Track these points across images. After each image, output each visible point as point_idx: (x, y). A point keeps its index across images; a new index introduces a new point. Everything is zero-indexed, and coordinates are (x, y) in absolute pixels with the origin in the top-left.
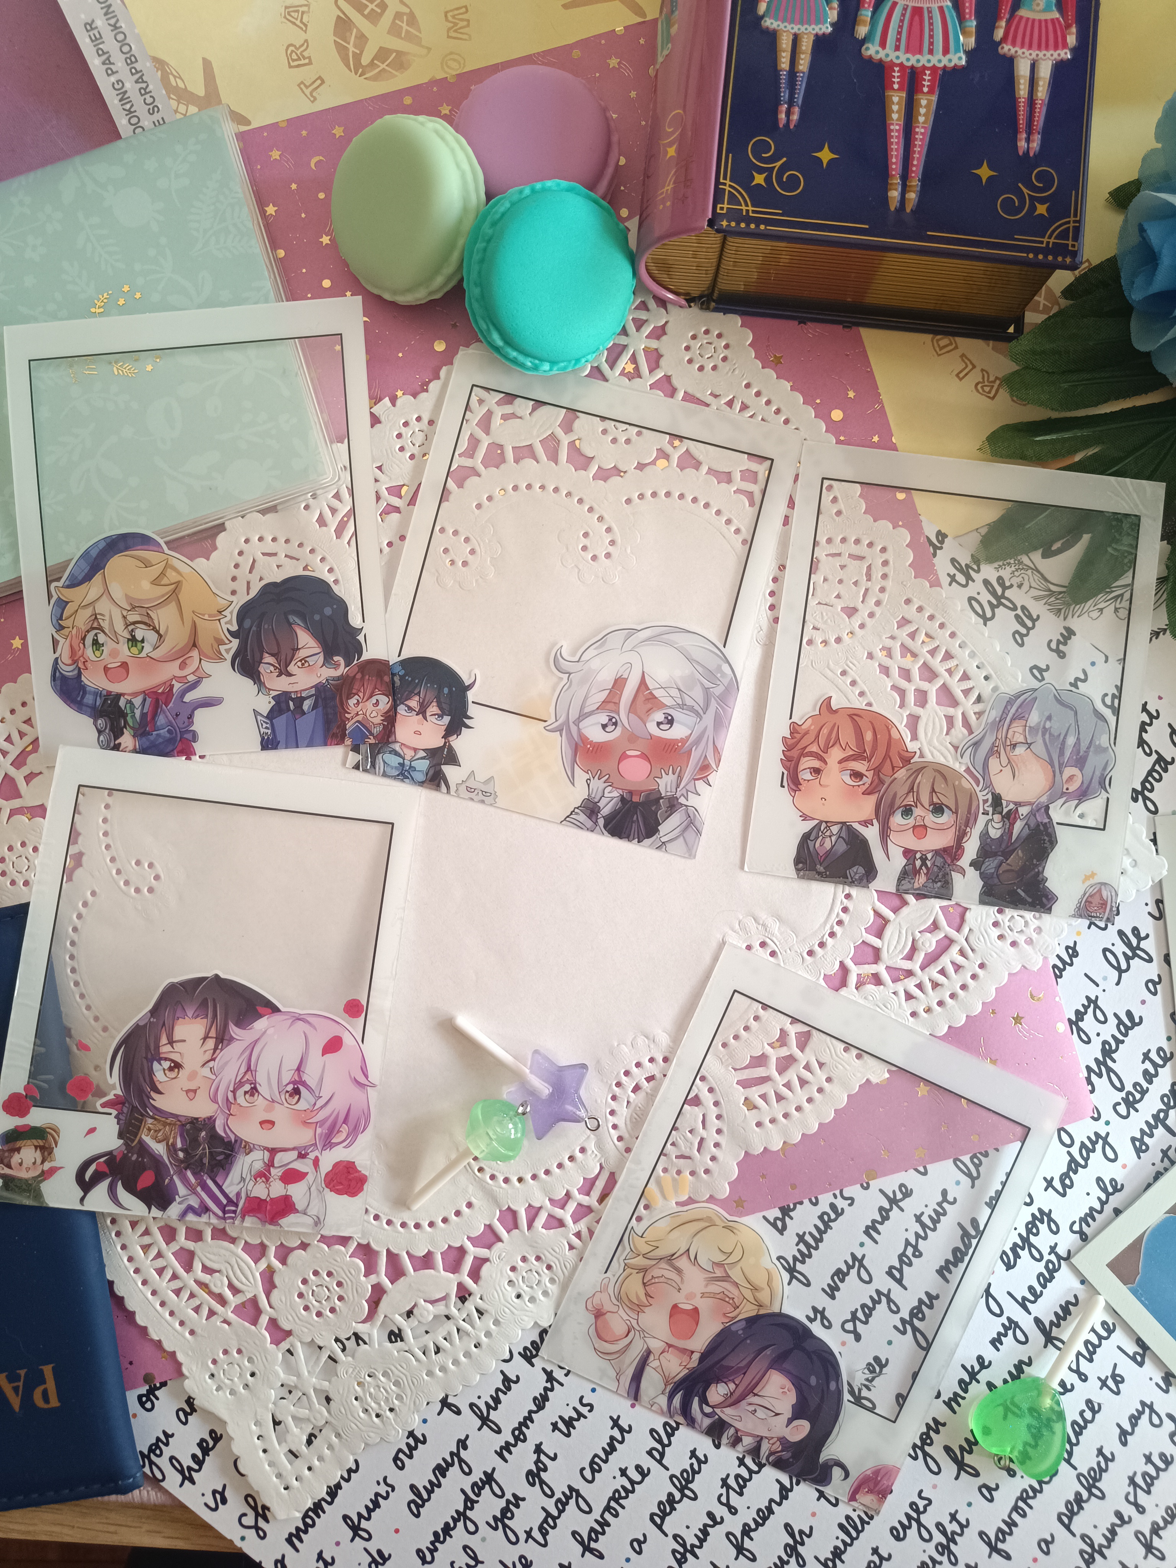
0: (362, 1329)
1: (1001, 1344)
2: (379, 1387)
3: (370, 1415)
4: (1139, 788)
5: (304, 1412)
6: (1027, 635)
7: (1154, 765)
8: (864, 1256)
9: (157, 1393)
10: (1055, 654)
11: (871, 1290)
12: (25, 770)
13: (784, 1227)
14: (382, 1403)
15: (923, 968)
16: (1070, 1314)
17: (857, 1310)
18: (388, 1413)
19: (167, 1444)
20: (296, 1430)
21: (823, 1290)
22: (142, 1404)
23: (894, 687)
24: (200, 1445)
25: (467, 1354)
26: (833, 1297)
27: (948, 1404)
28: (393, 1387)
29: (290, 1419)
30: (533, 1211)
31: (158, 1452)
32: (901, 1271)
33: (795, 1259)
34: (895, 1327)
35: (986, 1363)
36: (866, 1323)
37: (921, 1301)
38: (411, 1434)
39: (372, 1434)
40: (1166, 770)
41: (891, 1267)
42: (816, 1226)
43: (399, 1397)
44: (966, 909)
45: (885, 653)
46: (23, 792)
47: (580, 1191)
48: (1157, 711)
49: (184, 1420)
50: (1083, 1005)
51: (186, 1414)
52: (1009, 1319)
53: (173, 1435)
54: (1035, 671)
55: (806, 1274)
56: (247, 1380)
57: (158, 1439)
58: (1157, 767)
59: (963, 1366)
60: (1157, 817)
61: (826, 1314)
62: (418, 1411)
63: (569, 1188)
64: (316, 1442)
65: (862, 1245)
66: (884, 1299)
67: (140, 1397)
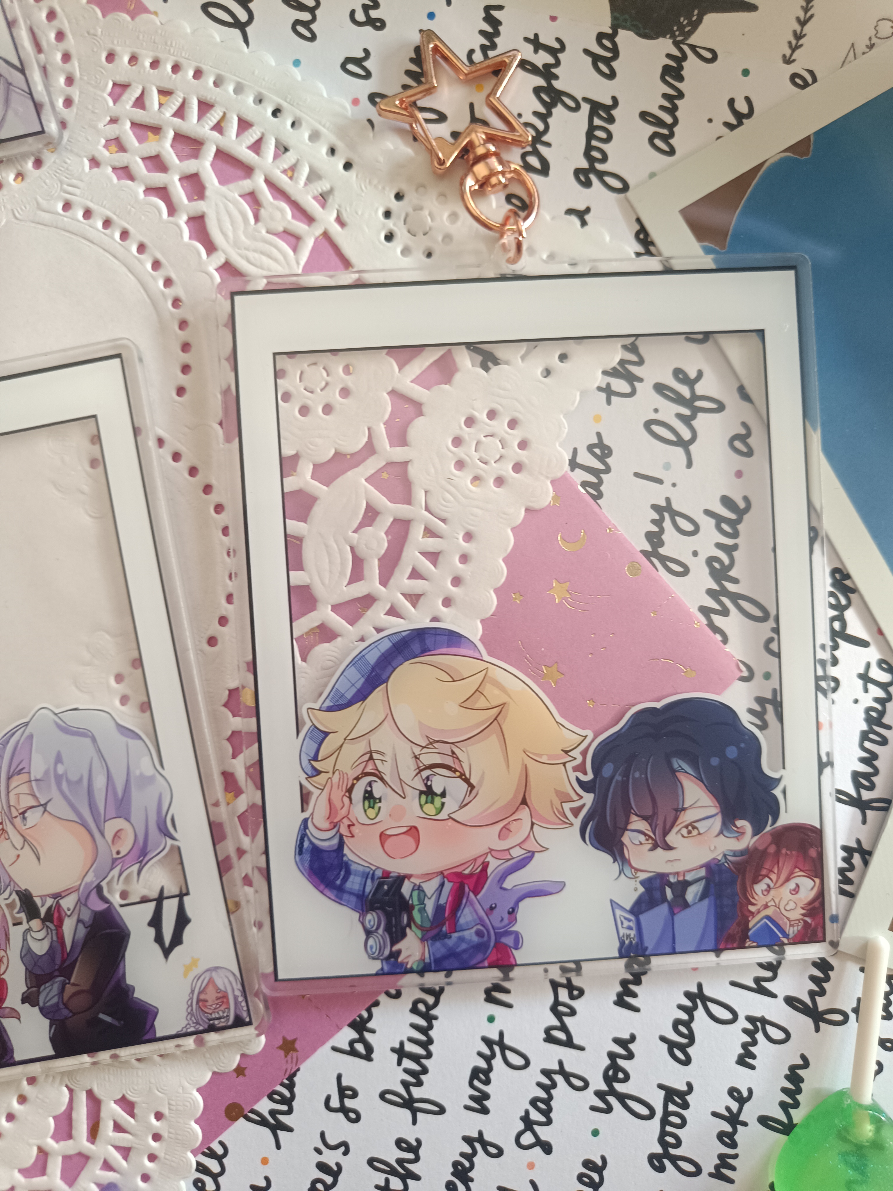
1: (754, 1057)
4: (585, 164)
6: (314, 19)
7: (591, 121)
8: (501, 1034)
10: (368, 29)
11: (533, 1074)
13: (369, 1049)
15: (384, 581)
16: (832, 968)
17: (527, 1112)
21: (467, 1108)
23: (150, 190)
26: (485, 1111)
27: (717, 1175)
32: (563, 1028)
33: (406, 1085)
34: (593, 1108)
35: (745, 1094)
36: (549, 1122)
37: (612, 1056)
40: (611, 120)
41: (547, 1031)
42: (414, 1026)
44: (405, 464)
45: (114, 148)
47: (57, 1137)
48: (558, 40)
50: (654, 522)
52: (750, 1019)
54: (351, 67)
55: (432, 1098)
58: (597, 122)
59: (715, 1114)
60: (629, 194)
61: (487, 1137)
65: (491, 1019)
66: (558, 1078)
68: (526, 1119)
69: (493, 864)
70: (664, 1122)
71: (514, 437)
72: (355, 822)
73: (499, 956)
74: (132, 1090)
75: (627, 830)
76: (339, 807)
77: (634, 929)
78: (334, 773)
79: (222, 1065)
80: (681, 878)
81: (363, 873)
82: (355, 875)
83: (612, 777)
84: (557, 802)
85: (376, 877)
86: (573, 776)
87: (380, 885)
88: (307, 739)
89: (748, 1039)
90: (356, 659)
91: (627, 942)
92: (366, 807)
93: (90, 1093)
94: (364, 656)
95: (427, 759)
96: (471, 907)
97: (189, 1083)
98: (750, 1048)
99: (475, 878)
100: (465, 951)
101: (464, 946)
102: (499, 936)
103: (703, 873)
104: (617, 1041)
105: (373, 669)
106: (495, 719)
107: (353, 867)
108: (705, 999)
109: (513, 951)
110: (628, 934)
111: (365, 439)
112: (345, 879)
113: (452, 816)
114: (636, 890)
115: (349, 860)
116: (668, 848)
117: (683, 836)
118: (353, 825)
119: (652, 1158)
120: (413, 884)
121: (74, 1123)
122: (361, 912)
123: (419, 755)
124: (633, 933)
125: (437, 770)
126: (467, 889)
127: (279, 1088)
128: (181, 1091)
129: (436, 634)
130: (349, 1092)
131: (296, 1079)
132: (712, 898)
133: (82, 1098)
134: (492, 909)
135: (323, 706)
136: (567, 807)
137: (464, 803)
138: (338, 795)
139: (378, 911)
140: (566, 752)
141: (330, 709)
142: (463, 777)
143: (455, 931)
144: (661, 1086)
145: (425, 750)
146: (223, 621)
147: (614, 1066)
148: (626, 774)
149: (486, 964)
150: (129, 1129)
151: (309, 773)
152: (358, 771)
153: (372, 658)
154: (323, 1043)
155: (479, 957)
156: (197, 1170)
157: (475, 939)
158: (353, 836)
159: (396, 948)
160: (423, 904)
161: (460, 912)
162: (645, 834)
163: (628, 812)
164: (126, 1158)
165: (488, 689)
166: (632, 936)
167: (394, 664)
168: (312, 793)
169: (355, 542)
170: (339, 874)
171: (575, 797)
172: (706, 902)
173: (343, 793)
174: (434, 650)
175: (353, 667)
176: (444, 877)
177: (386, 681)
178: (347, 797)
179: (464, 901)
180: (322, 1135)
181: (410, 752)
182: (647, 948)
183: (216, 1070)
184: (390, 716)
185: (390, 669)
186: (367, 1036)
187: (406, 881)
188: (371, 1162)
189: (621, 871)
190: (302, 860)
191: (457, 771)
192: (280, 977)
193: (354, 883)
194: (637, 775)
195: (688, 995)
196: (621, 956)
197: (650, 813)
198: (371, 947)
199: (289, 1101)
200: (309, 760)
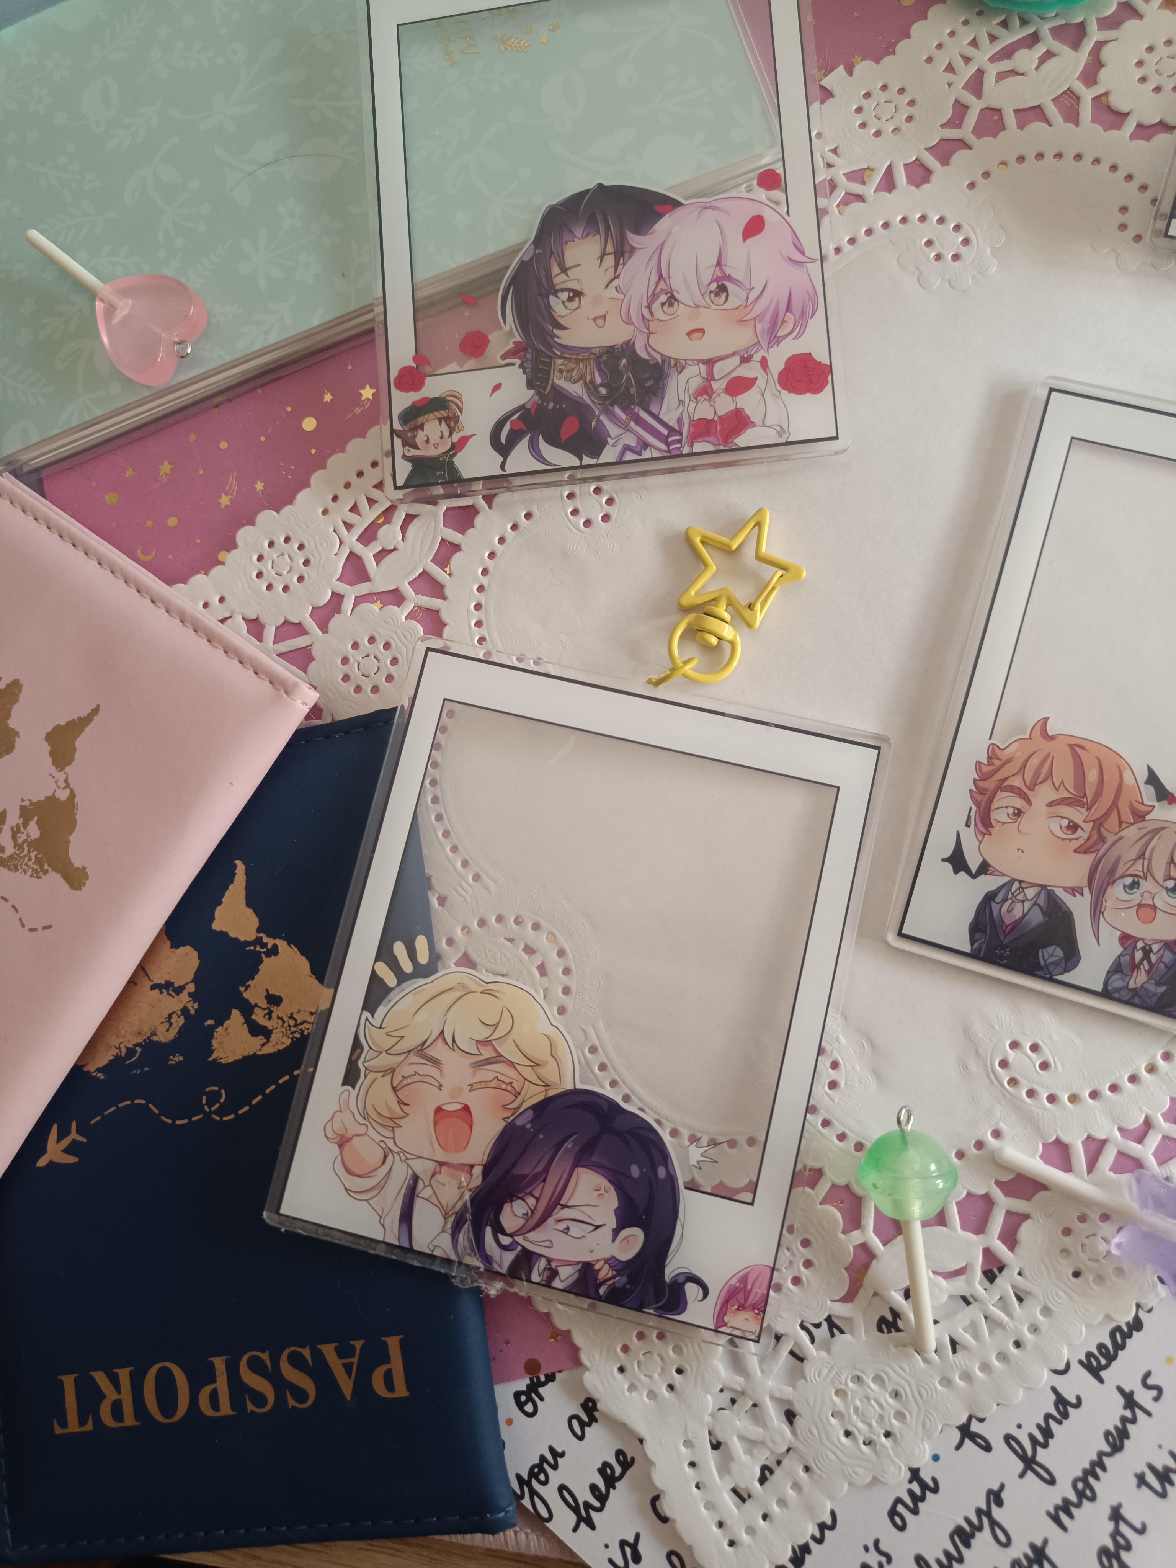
0: (840, 1310)
2: (868, 1398)
3: (855, 1440)
5: (755, 1431)
9: (541, 1390)
12: (376, 547)
14: (874, 1423)
18: (883, 1439)
19: (555, 1467)
20: (744, 1457)
22: (521, 1406)
24: (602, 1471)
25: (1003, 1357)
28: (890, 1401)
29: (736, 1439)
30: (1094, 1146)
31: (542, 1477)
38: (915, 1474)
39: (860, 1471)
43: (900, 1416)
46: (372, 575)
49: (579, 1432)
51: (583, 1424)
53: (562, 1455)
56: (673, 1378)
57: (543, 1458)
62: (929, 1438)
63: (1150, 1112)
64: (773, 1479)
67: (517, 1395)
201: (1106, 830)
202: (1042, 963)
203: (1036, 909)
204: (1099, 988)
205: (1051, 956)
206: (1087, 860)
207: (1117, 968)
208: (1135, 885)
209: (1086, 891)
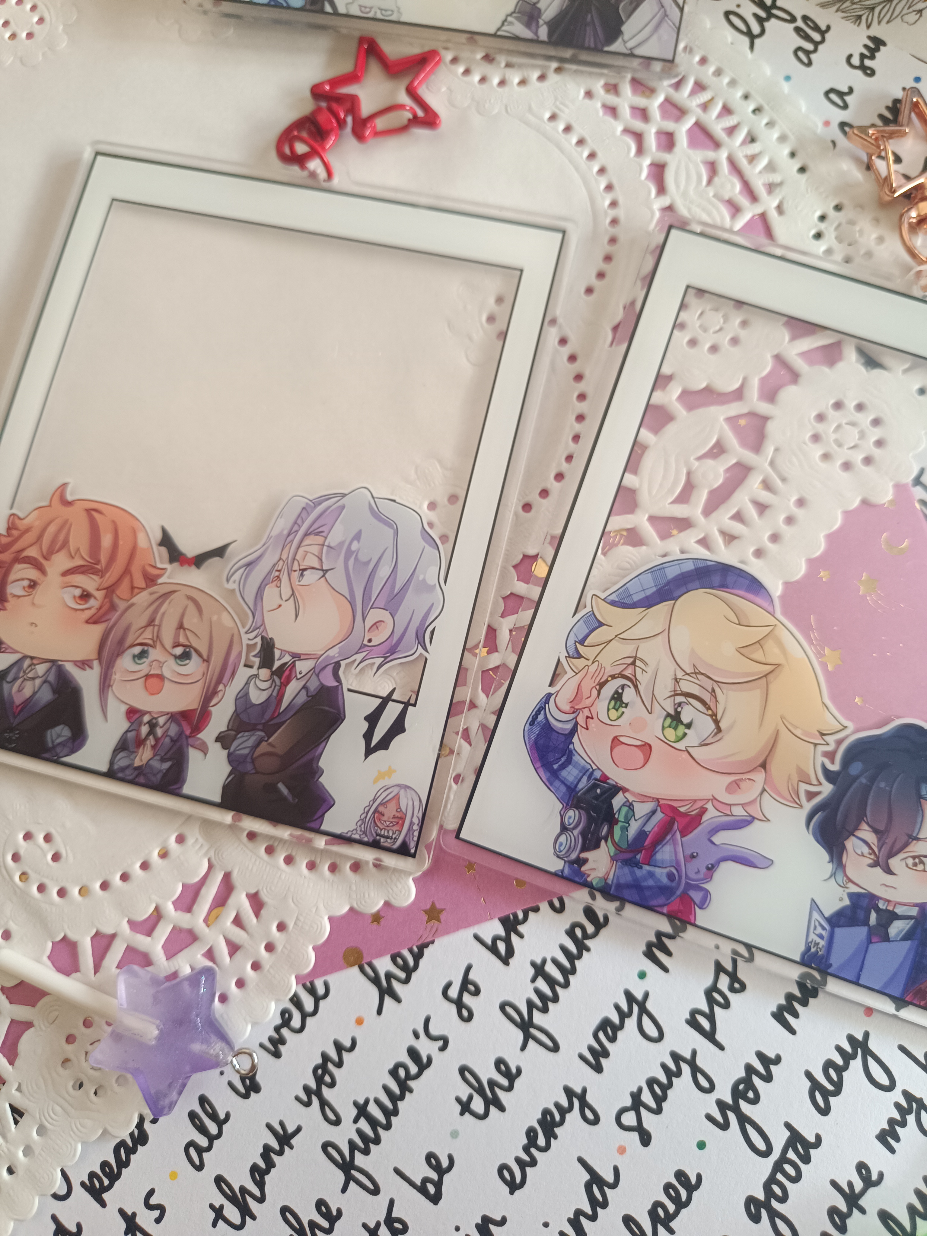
6: (815, 51)
8: (646, 995)
10: (859, 73)
11: (661, 1051)
13: (510, 951)
15: (707, 512)
17: (640, 1090)
26: (598, 1069)
30: (103, 943)
32: (711, 1018)
33: (531, 1005)
35: (874, 1177)
37: (750, 1069)
41: (694, 1013)
42: (563, 948)
52: (906, 1094)
54: (833, 96)
55: (551, 1031)
61: (589, 1098)
65: (642, 975)
66: (686, 1069)
68: (636, 1096)
69: (711, 813)
70: (778, 1167)
71: (875, 434)
72: (595, 716)
73: (681, 908)
74: (268, 889)
75: (854, 835)
76: (585, 697)
77: (825, 939)
78: (593, 663)
79: (363, 903)
80: (890, 908)
81: (583, 767)
82: (574, 767)
83: (857, 777)
84: (795, 779)
85: (593, 777)
86: (820, 759)
87: (595, 786)
88: (581, 621)
89: (897, 1116)
90: (656, 568)
91: (813, 950)
92: (611, 707)
93: (227, 877)
94: (664, 568)
95: (686, 686)
96: (672, 846)
97: (324, 906)
98: (897, 1128)
99: (688, 819)
100: (650, 888)
101: (651, 883)
102: (689, 886)
103: (914, 912)
104: (760, 1056)
105: (669, 583)
106: (766, 676)
107: (576, 758)
108: (867, 1052)
109: (697, 909)
110: (817, 942)
111: (737, 385)
112: (563, 767)
113: (690, 749)
114: (841, 899)
115: (574, 749)
116: (889, 871)
117: (907, 865)
118: (592, 718)
119: (750, 1201)
120: (626, 800)
121: (199, 899)
122: (565, 805)
123: (680, 679)
124: (822, 943)
125: (691, 700)
126: (676, 827)
127: (406, 953)
128: (314, 910)
129: (739, 575)
130: (472, 988)
131: (427, 951)
132: (916, 942)
133: (218, 878)
134: (693, 857)
135: (608, 598)
136: (803, 787)
137: (705, 742)
138: (589, 684)
139: (582, 812)
140: (822, 734)
141: (613, 603)
142: (714, 717)
143: (648, 865)
144: (788, 1126)
145: (687, 677)
146: (544, 493)
147: (747, 1081)
148: (873, 779)
149: (665, 910)
150: (248, 927)
151: (571, 654)
152: (617, 670)
153: (672, 573)
154: (468, 925)
155: (661, 900)
156: (291, 1000)
157: (665, 880)
158: (587, 729)
159: (584, 855)
160: (628, 823)
161: (660, 846)
162: (870, 847)
163: (861, 817)
164: (231, 955)
165: (770, 645)
166: (820, 946)
167: (690, 586)
168: (566, 673)
169: (694, 468)
170: (560, 759)
171: (815, 782)
172: (908, 944)
173: (594, 685)
174: (732, 588)
175: (650, 574)
176: (659, 805)
177: (676, 599)
178: (596, 689)
179: (668, 837)
180: (427, 1021)
181: (672, 673)
182: (831, 965)
183: (355, 906)
184: (667, 631)
185: (684, 589)
186: (514, 938)
187: (621, 793)
188: (463, 1070)
189: (833, 875)
190: (530, 731)
191: (710, 709)
192: (461, 836)
193: (570, 774)
194: (882, 785)
195: (851, 1039)
196: (803, 962)
197: (882, 828)
198: (561, 844)
199: (409, 971)
200: (576, 641)
201: (119, 597)
202: (50, 745)
203: (46, 686)
204: (104, 768)
205: (59, 736)
206: (98, 630)
207: (123, 746)
208: (143, 655)
209: (96, 664)
